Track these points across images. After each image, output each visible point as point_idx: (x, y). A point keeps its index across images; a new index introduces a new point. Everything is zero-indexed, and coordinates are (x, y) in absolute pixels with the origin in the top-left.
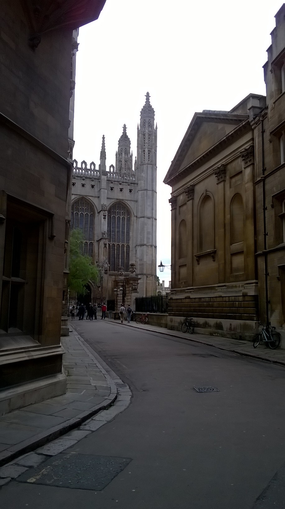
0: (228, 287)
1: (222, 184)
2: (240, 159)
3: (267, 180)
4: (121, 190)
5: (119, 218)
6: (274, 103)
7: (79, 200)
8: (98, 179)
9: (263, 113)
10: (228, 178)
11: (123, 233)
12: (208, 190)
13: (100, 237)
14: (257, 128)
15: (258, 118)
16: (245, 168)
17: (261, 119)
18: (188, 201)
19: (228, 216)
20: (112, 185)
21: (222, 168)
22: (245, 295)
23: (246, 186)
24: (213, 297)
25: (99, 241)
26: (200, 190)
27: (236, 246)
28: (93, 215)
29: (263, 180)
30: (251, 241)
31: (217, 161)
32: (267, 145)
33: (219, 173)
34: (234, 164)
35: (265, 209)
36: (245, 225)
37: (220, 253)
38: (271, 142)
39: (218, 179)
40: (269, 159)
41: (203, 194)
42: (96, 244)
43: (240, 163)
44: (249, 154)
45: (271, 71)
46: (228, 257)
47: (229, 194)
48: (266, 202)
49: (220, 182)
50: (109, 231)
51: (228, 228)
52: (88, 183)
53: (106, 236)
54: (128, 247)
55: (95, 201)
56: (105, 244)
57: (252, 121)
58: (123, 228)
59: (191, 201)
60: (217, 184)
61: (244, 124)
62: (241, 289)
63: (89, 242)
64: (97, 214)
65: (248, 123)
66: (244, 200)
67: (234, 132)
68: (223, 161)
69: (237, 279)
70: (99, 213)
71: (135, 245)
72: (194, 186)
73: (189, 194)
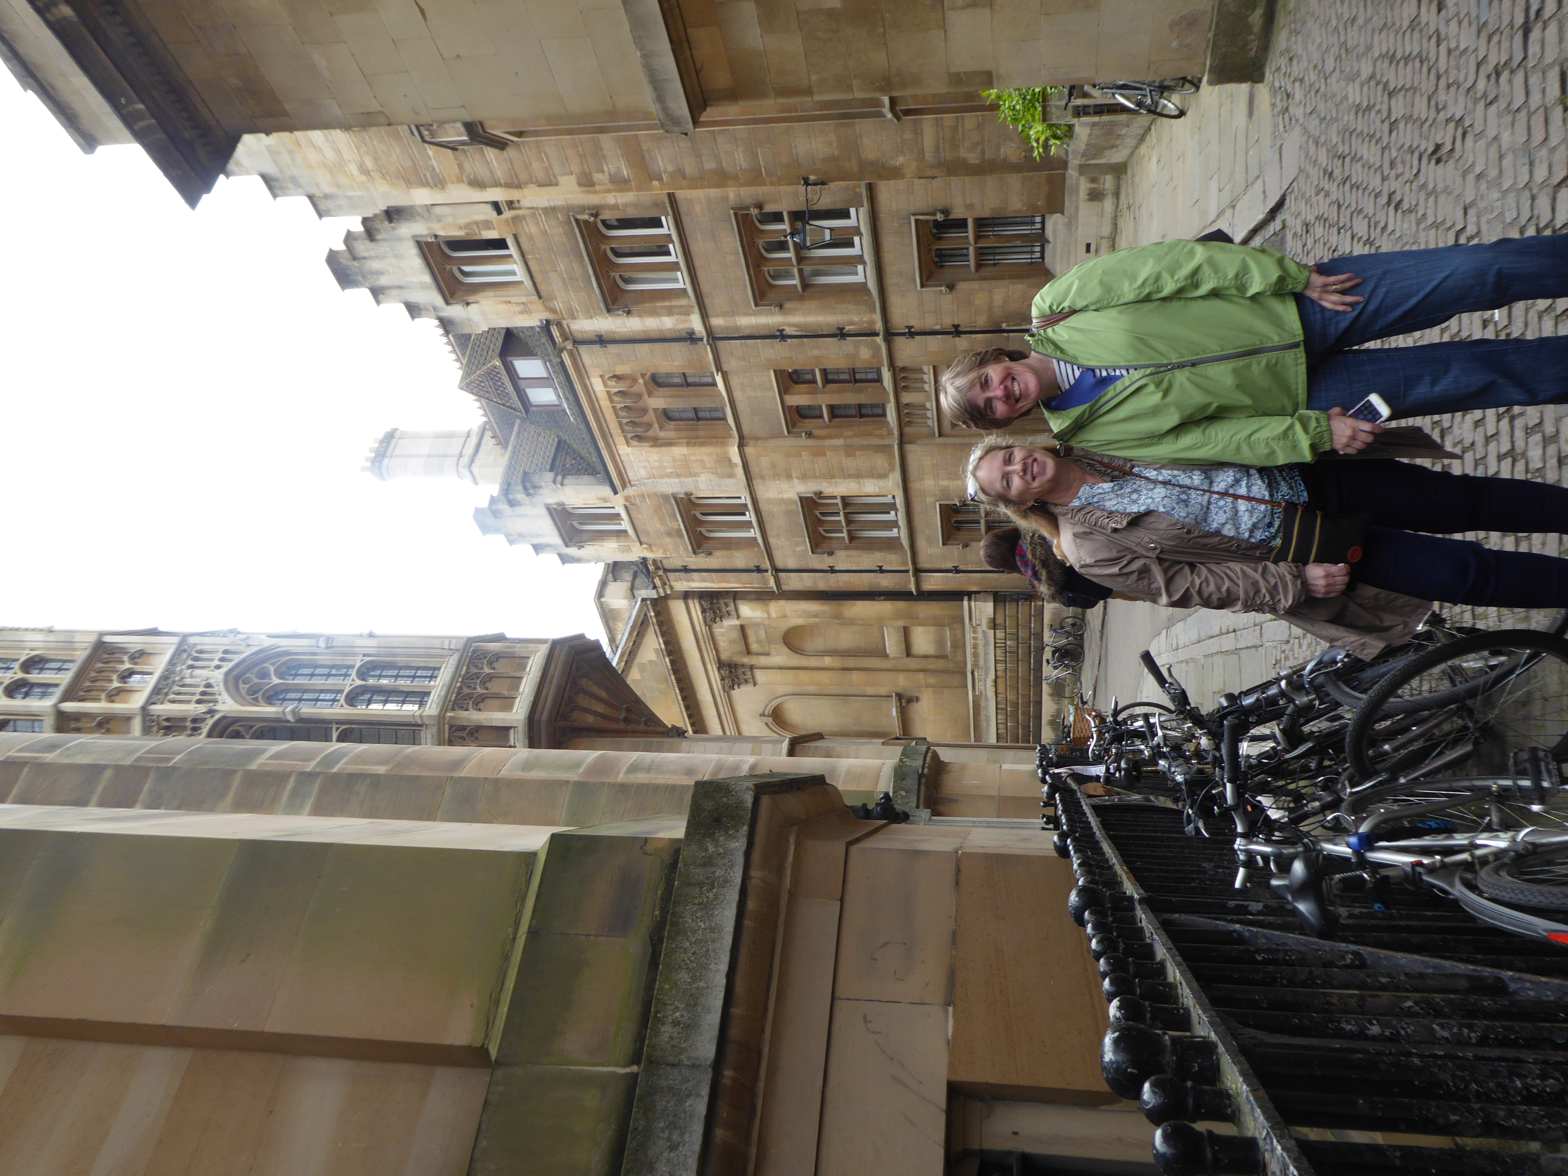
0: (976, 665)
1: (757, 673)
2: (718, 630)
3: (780, 564)
6: (641, 544)
9: (651, 569)
10: (746, 660)
12: (761, 711)
14: (673, 583)
15: (657, 580)
16: (738, 618)
17: (661, 573)
19: (827, 661)
21: (724, 672)
22: (994, 625)
23: (774, 615)
24: (997, 704)
27: (892, 644)
29: (777, 571)
30: (885, 607)
32: (713, 562)
33: (731, 681)
34: (723, 644)
35: (832, 570)
36: (852, 622)
37: (902, 682)
38: (710, 554)
39: (746, 681)
40: (740, 559)
41: (766, 724)
43: (726, 628)
44: (713, 606)
45: (578, 548)
46: (912, 663)
47: (781, 656)
48: (819, 567)
49: (753, 677)
51: (851, 662)
60: (755, 685)
61: (653, 614)
62: (980, 635)
65: (656, 602)
66: (799, 621)
67: (662, 636)
68: (713, 668)
69: (959, 645)
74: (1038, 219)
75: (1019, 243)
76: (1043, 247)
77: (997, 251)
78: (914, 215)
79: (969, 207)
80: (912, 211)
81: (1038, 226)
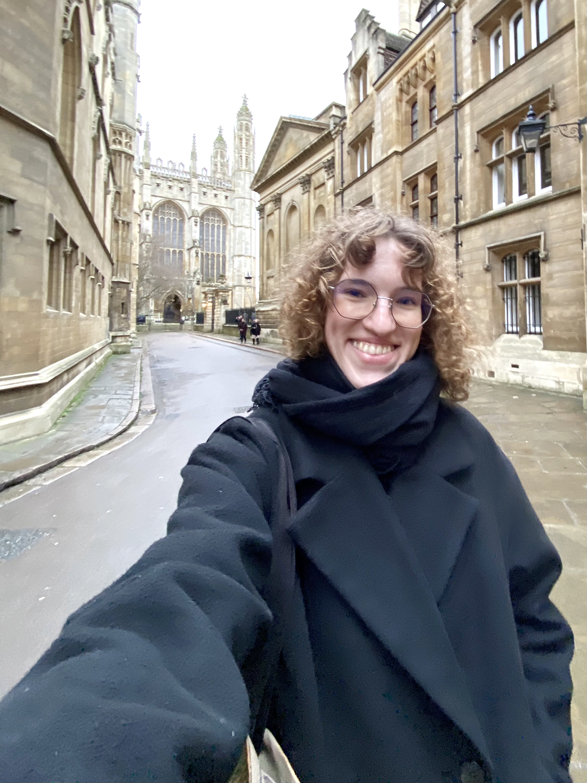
1: (306, 195)
2: (323, 170)
3: (345, 193)
4: (216, 195)
5: (213, 226)
6: (352, 113)
7: (164, 204)
8: (188, 182)
9: (342, 123)
10: (312, 188)
11: (218, 242)
12: (294, 200)
13: (192, 245)
14: (337, 139)
15: (337, 128)
16: (328, 179)
17: (341, 129)
18: (275, 210)
20: (204, 190)
21: (307, 178)
25: (189, 249)
26: (286, 199)
28: (182, 221)
29: (342, 193)
31: (302, 170)
32: (346, 157)
33: (304, 182)
34: (317, 175)
38: (348, 154)
39: (304, 189)
40: (347, 171)
41: (289, 204)
42: (186, 253)
43: (323, 175)
44: (330, 166)
45: (350, 79)
47: (314, 205)
49: (305, 193)
50: (202, 239)
52: (176, 186)
53: (197, 244)
54: (224, 257)
55: (185, 206)
56: (197, 253)
57: (333, 130)
58: (218, 237)
59: (278, 210)
60: (303, 194)
61: (325, 133)
63: (177, 250)
64: (187, 220)
65: (330, 133)
66: (327, 211)
67: (317, 142)
68: (308, 172)
70: (189, 219)
71: (232, 255)
72: (281, 194)
73: (276, 202)
74: (538, 329)
75: (520, 316)
76: (517, 333)
77: (514, 301)
78: (545, 234)
79: (550, 277)
80: (548, 233)
81: (533, 330)
